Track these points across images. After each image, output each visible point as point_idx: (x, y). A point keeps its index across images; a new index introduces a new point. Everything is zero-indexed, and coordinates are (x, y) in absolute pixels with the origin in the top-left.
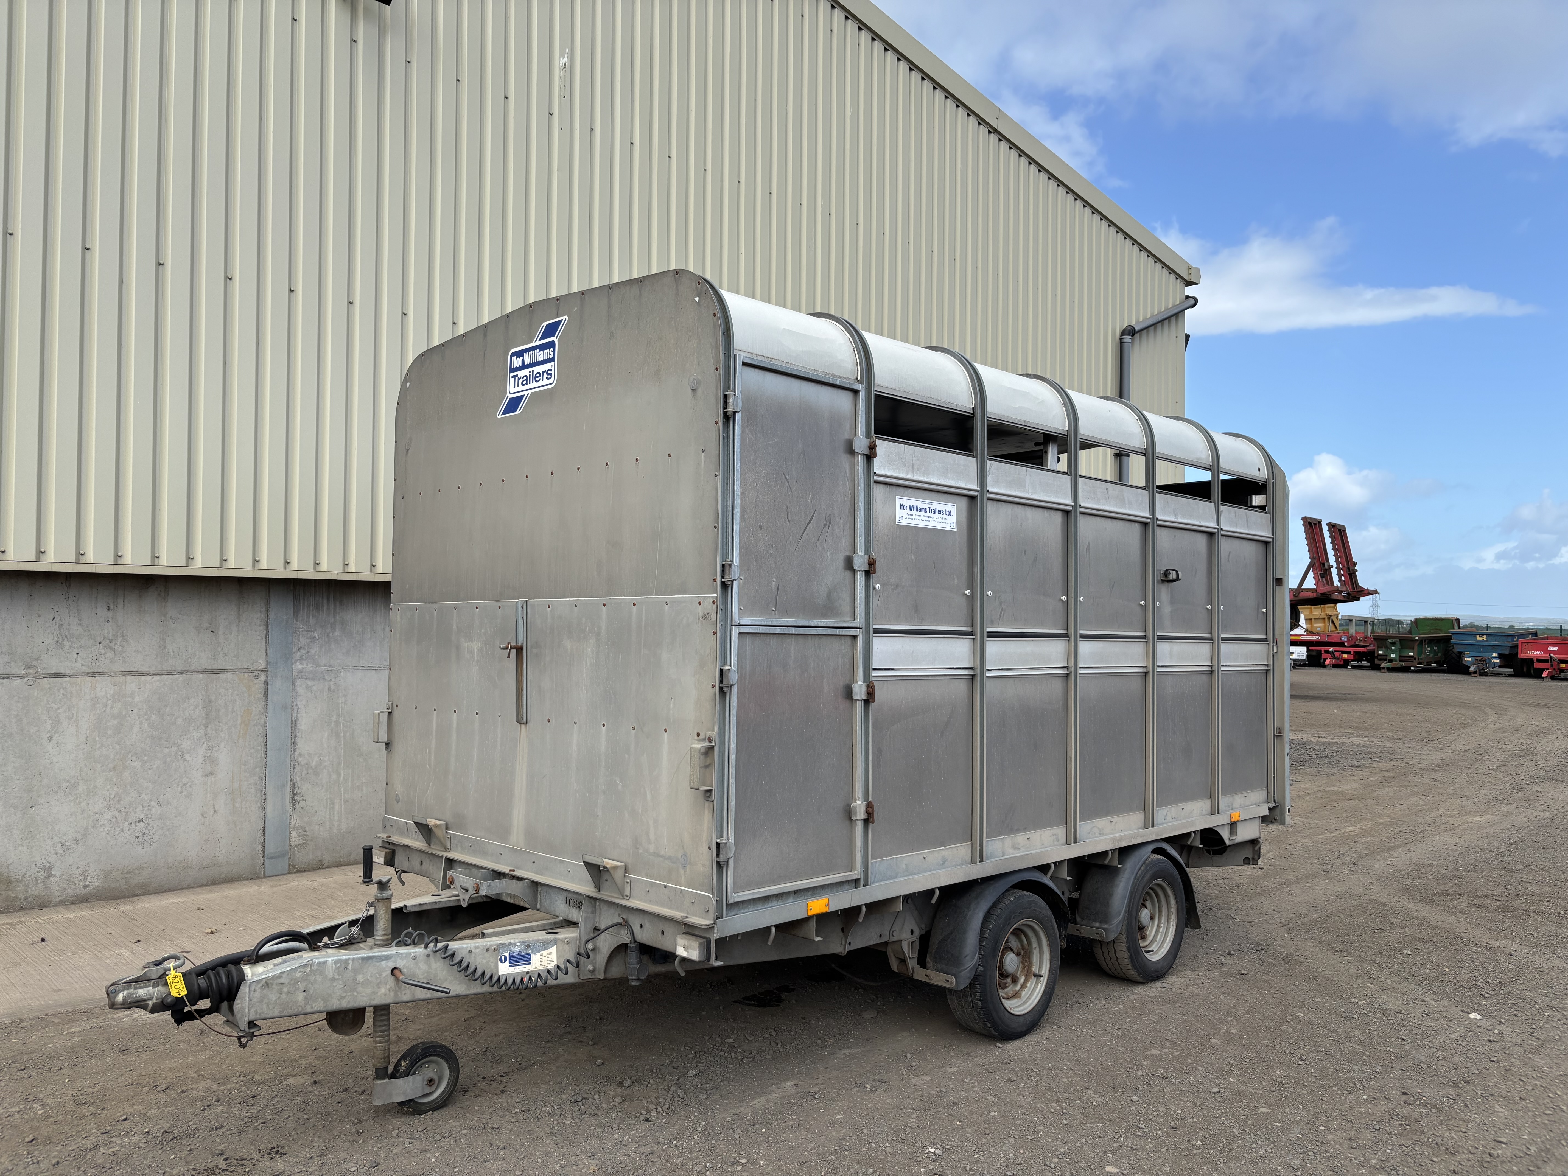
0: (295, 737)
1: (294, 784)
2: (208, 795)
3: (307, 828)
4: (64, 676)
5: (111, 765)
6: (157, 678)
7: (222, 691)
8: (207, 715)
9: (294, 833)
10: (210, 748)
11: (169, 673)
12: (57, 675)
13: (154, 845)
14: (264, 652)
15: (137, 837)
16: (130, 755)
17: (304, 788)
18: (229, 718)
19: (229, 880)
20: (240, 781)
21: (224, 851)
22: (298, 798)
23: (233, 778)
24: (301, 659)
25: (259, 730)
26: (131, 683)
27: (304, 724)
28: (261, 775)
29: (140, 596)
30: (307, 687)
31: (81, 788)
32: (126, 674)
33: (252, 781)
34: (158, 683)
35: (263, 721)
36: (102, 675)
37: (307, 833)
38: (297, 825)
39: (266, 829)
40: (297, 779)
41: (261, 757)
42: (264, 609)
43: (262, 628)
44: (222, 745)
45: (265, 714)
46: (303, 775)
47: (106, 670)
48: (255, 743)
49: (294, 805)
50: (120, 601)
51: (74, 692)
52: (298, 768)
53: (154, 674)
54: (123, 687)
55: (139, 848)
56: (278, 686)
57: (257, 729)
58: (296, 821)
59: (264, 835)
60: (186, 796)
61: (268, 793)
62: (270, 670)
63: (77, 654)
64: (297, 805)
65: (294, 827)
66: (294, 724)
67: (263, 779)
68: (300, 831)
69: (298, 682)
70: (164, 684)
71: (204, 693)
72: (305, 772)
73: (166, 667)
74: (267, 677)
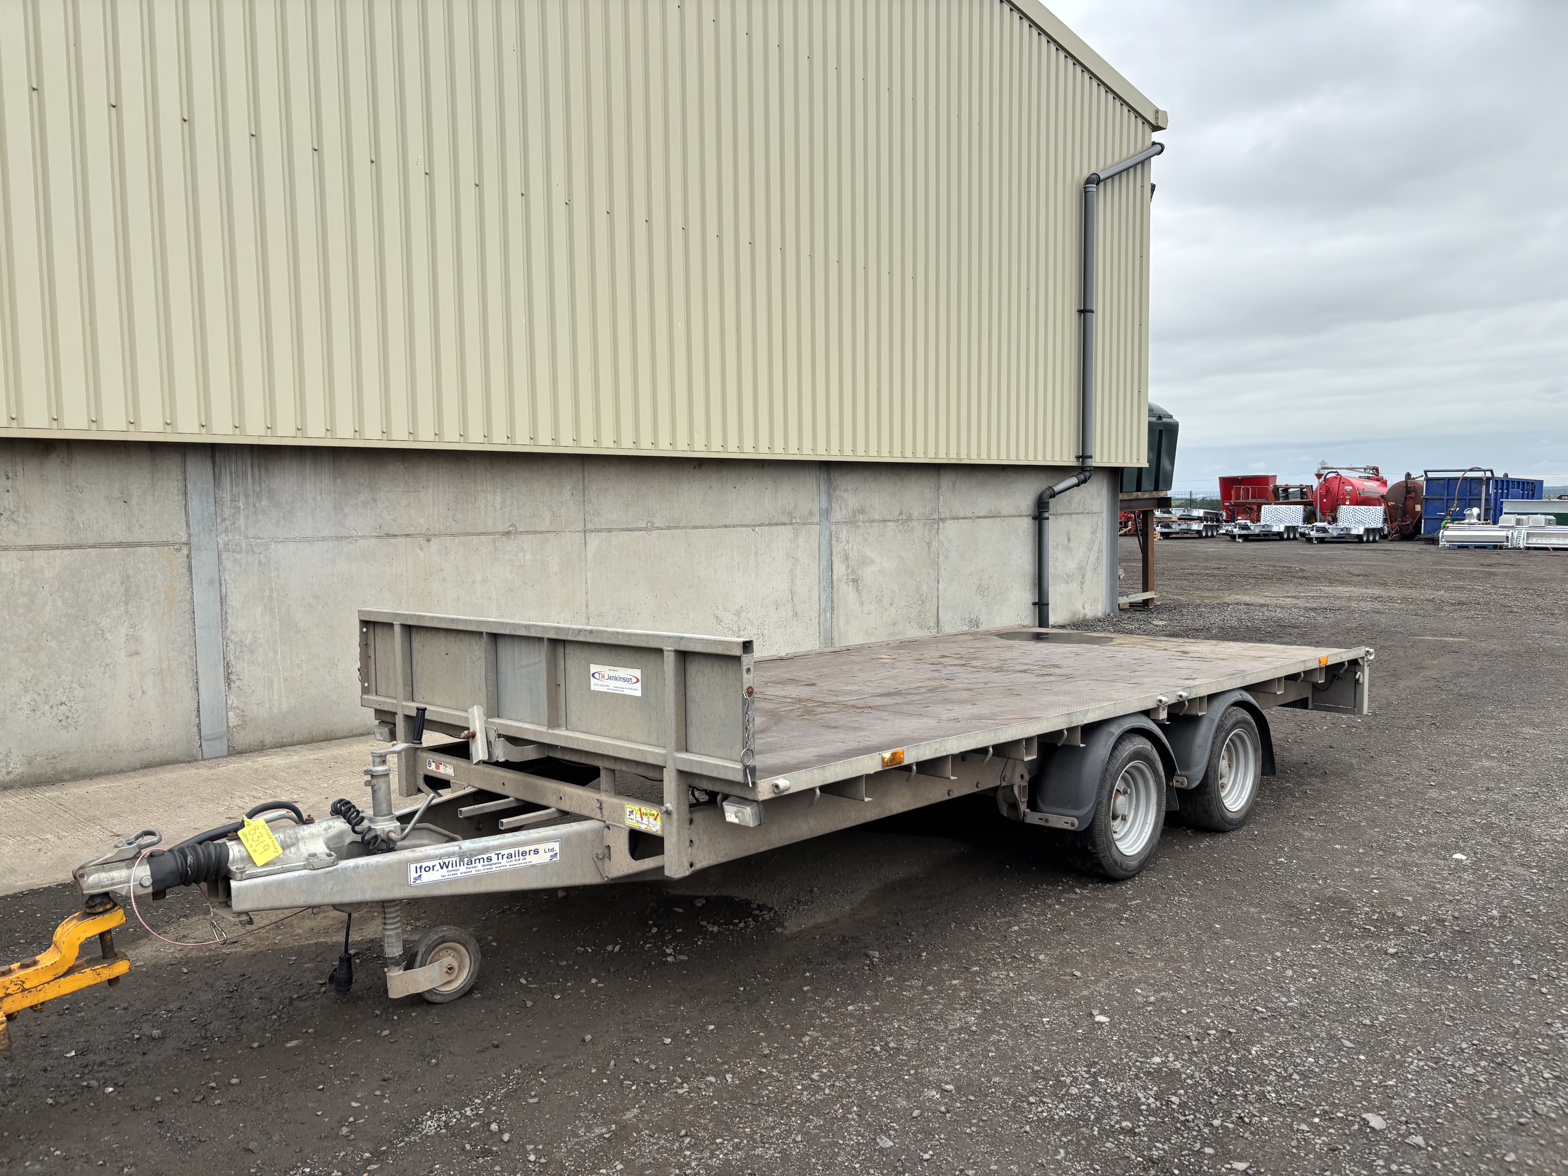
0: (226, 613)
1: (228, 663)
2: (135, 676)
3: (245, 709)
5: (24, 646)
6: (67, 552)
7: (141, 566)
8: (126, 590)
9: (231, 714)
10: (133, 626)
11: (80, 547)
13: (80, 728)
14: (185, 523)
15: (60, 721)
16: (45, 634)
17: (238, 666)
18: (151, 594)
19: (165, 763)
20: (169, 660)
21: (157, 733)
22: (234, 677)
23: (160, 658)
24: (226, 531)
25: (185, 606)
26: (39, 558)
27: (234, 600)
28: (191, 654)
29: (41, 464)
30: (235, 561)
32: (32, 548)
33: (182, 660)
34: (68, 557)
35: (188, 597)
36: (5, 549)
37: (246, 714)
38: (234, 705)
39: (201, 710)
40: (231, 657)
41: (189, 635)
42: (180, 477)
43: (181, 497)
44: (146, 623)
45: (190, 590)
46: (237, 653)
47: (10, 544)
48: (182, 621)
49: (229, 684)
50: (20, 468)
52: (231, 646)
53: (64, 548)
54: (31, 562)
55: (64, 732)
56: (203, 560)
57: (182, 605)
58: (233, 701)
59: (199, 716)
60: (110, 677)
61: (199, 673)
62: (192, 542)
64: (233, 685)
65: (231, 708)
66: (223, 600)
67: (194, 659)
68: (238, 711)
69: (225, 556)
70: (76, 559)
71: (120, 568)
72: (239, 650)
73: (76, 540)
74: (190, 550)
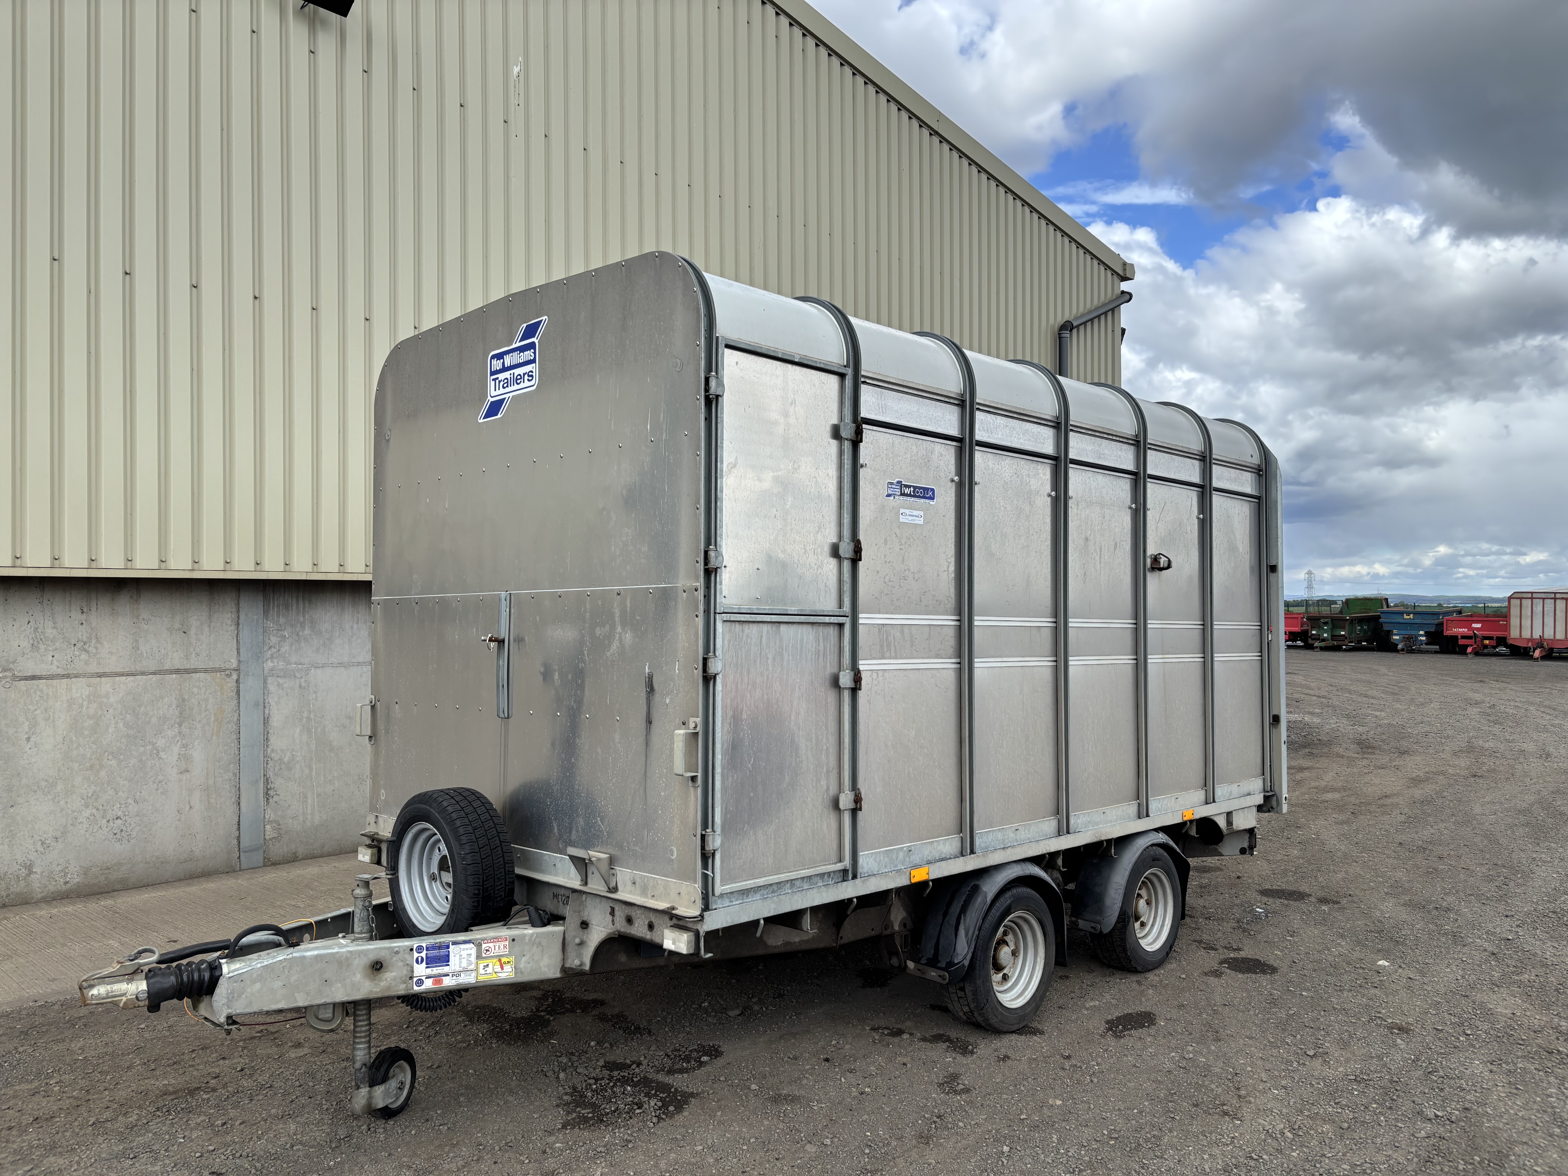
0: (268, 733)
1: (267, 780)
2: (184, 792)
3: (281, 822)
4: (40, 678)
5: (88, 764)
6: (131, 678)
7: (195, 690)
8: (181, 713)
9: (268, 827)
10: (184, 746)
11: (143, 673)
12: (34, 678)
13: (132, 841)
14: (236, 651)
15: (115, 834)
16: (106, 754)
17: (278, 783)
18: (202, 716)
19: (206, 874)
20: (215, 777)
21: (200, 845)
22: (271, 793)
23: (208, 774)
24: (272, 657)
25: (232, 727)
26: (106, 684)
27: (276, 720)
28: (235, 771)
29: (113, 599)
30: (279, 685)
31: (60, 787)
32: (100, 675)
33: (227, 777)
34: (132, 683)
35: (235, 719)
36: (76, 676)
37: (281, 827)
38: (271, 819)
39: (241, 823)
40: (270, 774)
41: (235, 754)
42: (234, 610)
43: (233, 627)
44: (196, 743)
45: (238, 711)
46: (276, 770)
47: (81, 672)
48: (229, 740)
49: (268, 799)
50: (94, 604)
51: (50, 693)
52: (271, 763)
53: (128, 675)
54: (99, 688)
55: (118, 844)
56: (250, 685)
57: (230, 726)
58: (270, 815)
59: (239, 829)
60: (162, 793)
61: (242, 789)
62: (241, 668)
63: (53, 656)
64: (271, 800)
65: (269, 822)
66: (266, 721)
67: (238, 776)
68: (275, 825)
69: (270, 680)
70: (138, 685)
71: (177, 692)
72: (278, 767)
73: (139, 668)
74: (239, 676)
